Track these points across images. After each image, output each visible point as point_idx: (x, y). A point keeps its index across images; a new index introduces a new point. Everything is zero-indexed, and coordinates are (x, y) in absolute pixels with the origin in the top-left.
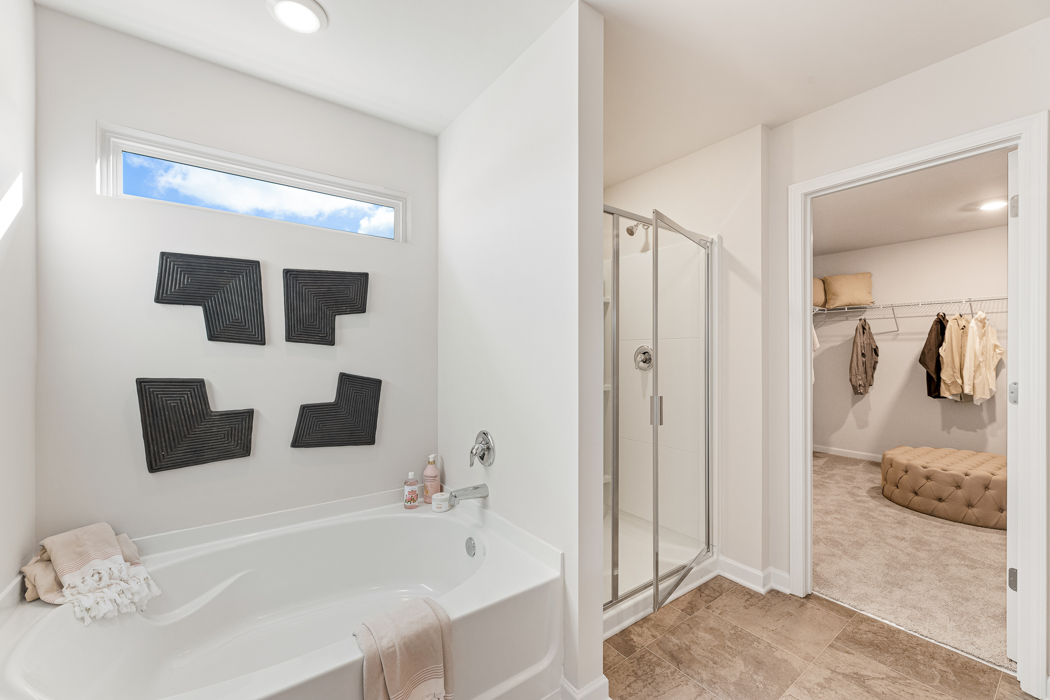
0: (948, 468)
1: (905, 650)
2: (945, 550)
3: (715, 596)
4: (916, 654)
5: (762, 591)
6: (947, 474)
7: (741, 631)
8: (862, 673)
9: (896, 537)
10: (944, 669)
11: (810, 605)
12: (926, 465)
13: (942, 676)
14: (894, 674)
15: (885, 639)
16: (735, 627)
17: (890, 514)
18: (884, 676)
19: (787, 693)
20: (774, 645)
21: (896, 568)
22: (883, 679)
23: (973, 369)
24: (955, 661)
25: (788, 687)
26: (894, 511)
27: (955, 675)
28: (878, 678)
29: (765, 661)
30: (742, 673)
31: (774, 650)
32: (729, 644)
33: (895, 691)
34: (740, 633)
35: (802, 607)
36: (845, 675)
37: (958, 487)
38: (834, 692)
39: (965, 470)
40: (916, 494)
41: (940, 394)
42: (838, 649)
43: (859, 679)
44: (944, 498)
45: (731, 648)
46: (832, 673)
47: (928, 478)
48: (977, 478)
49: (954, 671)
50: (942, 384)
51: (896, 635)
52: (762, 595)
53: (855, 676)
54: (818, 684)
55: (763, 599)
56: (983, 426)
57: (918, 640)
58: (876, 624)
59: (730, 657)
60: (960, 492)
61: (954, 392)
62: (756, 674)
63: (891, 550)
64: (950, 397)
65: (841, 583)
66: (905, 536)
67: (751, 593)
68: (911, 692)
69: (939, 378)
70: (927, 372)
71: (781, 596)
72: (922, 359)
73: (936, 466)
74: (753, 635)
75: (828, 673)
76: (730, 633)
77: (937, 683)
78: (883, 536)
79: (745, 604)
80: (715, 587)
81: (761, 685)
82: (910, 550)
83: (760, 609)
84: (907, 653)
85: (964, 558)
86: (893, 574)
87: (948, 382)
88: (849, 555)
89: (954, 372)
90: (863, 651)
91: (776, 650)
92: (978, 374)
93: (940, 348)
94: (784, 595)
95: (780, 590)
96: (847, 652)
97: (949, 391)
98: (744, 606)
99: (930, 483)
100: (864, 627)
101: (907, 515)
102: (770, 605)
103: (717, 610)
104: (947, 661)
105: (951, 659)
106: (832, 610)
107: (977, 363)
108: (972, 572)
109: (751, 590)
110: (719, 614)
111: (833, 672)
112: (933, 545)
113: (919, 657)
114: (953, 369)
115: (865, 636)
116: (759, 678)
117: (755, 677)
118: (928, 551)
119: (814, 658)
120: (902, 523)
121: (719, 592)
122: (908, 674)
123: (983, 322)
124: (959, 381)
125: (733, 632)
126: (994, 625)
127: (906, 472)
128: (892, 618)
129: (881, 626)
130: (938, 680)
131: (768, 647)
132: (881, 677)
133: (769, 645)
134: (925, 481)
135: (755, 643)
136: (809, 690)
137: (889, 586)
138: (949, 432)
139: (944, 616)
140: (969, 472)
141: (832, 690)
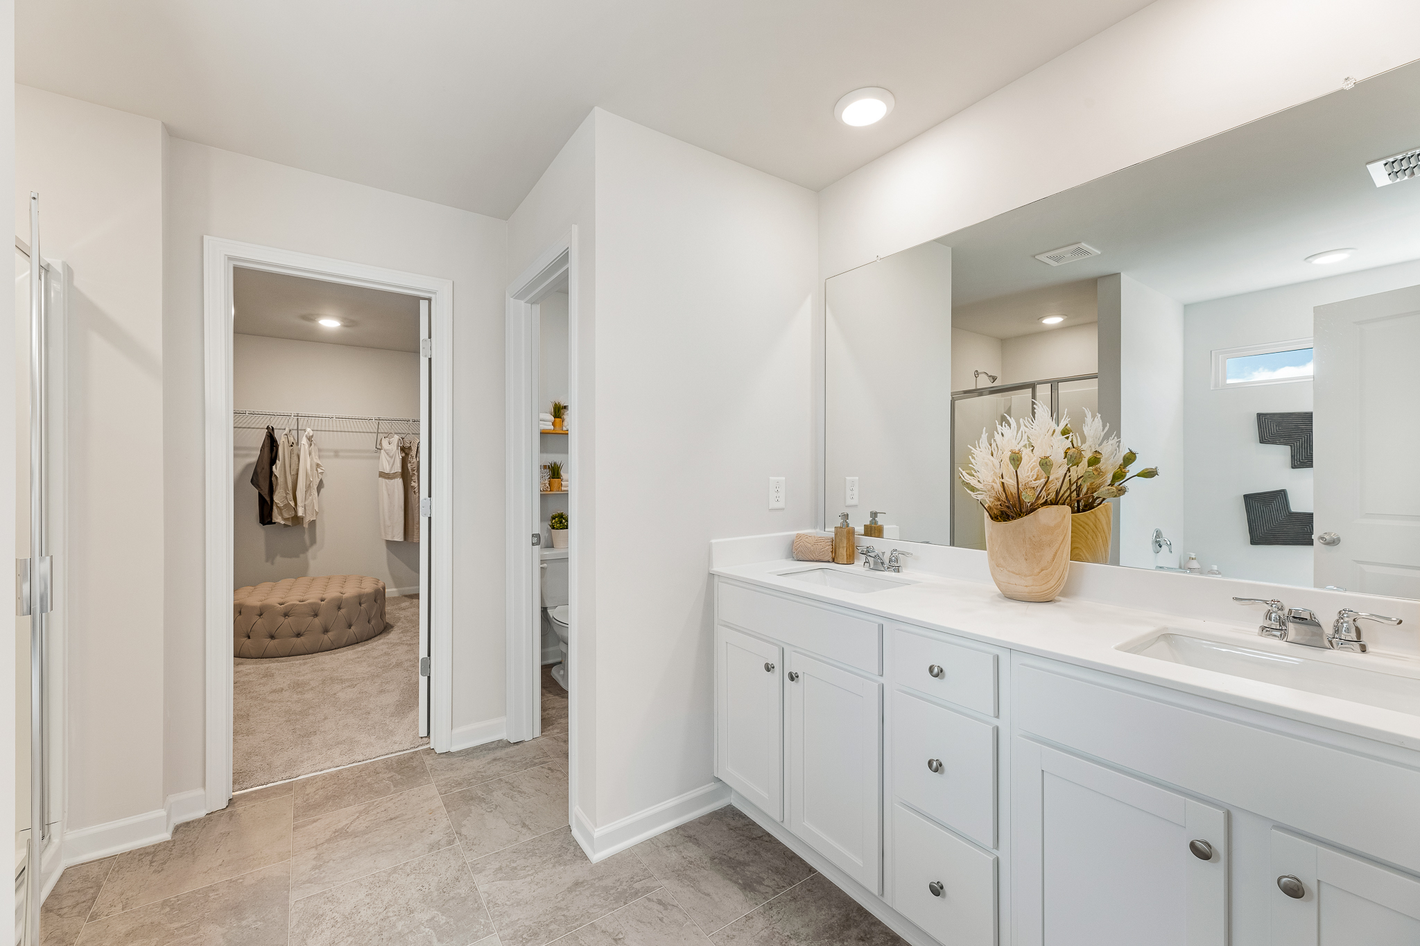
0: (304, 598)
1: (355, 783)
2: (324, 682)
3: (89, 896)
4: (365, 780)
5: (166, 836)
6: (304, 605)
7: (178, 900)
8: (340, 827)
9: (274, 691)
10: (389, 775)
11: (239, 809)
12: (282, 601)
13: (392, 781)
14: (362, 808)
15: (335, 786)
16: (164, 904)
17: (249, 671)
18: (358, 815)
19: (292, 903)
20: (235, 877)
21: (297, 720)
22: (358, 817)
23: (304, 489)
24: (392, 765)
25: (287, 898)
26: (251, 666)
27: (399, 774)
28: (355, 820)
29: (240, 899)
30: (224, 935)
31: (241, 881)
32: (176, 925)
33: (372, 818)
34: (180, 902)
35: (233, 818)
36: (328, 841)
37: (316, 615)
38: (331, 861)
39: (320, 596)
40: (272, 637)
41: (272, 519)
42: (304, 826)
43: (342, 833)
44: (303, 631)
45: (183, 927)
46: (316, 849)
47: (286, 615)
48: (333, 600)
49: (396, 772)
50: (275, 507)
51: (340, 777)
52: (168, 842)
53: (337, 834)
54: (314, 868)
55: (173, 846)
56: (305, 550)
57: (358, 768)
58: (318, 780)
59: (192, 936)
60: (317, 620)
61: (286, 516)
62: (243, 919)
63: (279, 705)
64: (283, 522)
65: (258, 764)
66: (281, 686)
67: (149, 850)
68: (383, 809)
69: (272, 500)
70: (259, 494)
71: (196, 824)
72: (255, 479)
73: (293, 599)
74: (199, 890)
75: (313, 852)
76: (165, 915)
77: (393, 789)
78: (261, 697)
79: (153, 869)
80: (79, 886)
81: (259, 923)
82: (295, 697)
83: (181, 857)
84: (359, 784)
85: (342, 681)
86: (299, 726)
87: (281, 505)
88: (242, 733)
89: (287, 494)
90: (325, 809)
91: (243, 879)
92: (308, 494)
93: (274, 467)
94: (199, 821)
95: (188, 820)
96: (315, 821)
97: (281, 514)
98: (155, 871)
99: (289, 619)
100: (310, 790)
101: (267, 665)
102: (190, 844)
103: (113, 909)
104: (387, 769)
105: (388, 766)
106: (268, 797)
107: (308, 483)
108: (355, 689)
109: (145, 848)
110: (123, 909)
111: (316, 847)
112: (311, 682)
113: (369, 780)
114: (286, 491)
115: (317, 797)
116: (250, 919)
117: (244, 923)
118: (312, 689)
119: (290, 852)
120: (268, 675)
121: (91, 888)
122: (371, 798)
123: (310, 439)
124: (292, 503)
125: (168, 909)
126: (397, 721)
127: (260, 615)
128: (328, 764)
129: (323, 778)
130: (392, 786)
131: (232, 884)
132: (355, 817)
133: (231, 881)
134: (283, 619)
135: (211, 895)
136: (309, 881)
137: (305, 739)
138: (272, 564)
139: (363, 735)
140: (324, 596)
141: (328, 862)
